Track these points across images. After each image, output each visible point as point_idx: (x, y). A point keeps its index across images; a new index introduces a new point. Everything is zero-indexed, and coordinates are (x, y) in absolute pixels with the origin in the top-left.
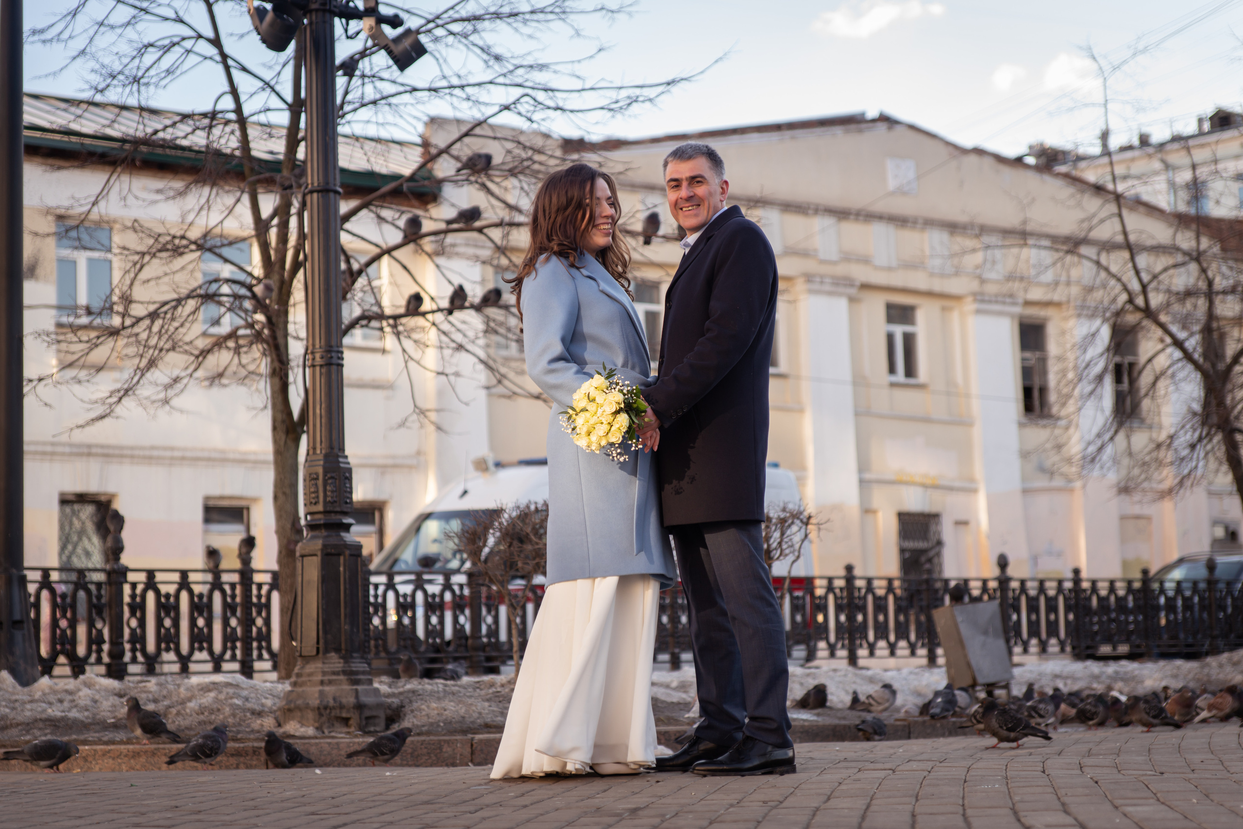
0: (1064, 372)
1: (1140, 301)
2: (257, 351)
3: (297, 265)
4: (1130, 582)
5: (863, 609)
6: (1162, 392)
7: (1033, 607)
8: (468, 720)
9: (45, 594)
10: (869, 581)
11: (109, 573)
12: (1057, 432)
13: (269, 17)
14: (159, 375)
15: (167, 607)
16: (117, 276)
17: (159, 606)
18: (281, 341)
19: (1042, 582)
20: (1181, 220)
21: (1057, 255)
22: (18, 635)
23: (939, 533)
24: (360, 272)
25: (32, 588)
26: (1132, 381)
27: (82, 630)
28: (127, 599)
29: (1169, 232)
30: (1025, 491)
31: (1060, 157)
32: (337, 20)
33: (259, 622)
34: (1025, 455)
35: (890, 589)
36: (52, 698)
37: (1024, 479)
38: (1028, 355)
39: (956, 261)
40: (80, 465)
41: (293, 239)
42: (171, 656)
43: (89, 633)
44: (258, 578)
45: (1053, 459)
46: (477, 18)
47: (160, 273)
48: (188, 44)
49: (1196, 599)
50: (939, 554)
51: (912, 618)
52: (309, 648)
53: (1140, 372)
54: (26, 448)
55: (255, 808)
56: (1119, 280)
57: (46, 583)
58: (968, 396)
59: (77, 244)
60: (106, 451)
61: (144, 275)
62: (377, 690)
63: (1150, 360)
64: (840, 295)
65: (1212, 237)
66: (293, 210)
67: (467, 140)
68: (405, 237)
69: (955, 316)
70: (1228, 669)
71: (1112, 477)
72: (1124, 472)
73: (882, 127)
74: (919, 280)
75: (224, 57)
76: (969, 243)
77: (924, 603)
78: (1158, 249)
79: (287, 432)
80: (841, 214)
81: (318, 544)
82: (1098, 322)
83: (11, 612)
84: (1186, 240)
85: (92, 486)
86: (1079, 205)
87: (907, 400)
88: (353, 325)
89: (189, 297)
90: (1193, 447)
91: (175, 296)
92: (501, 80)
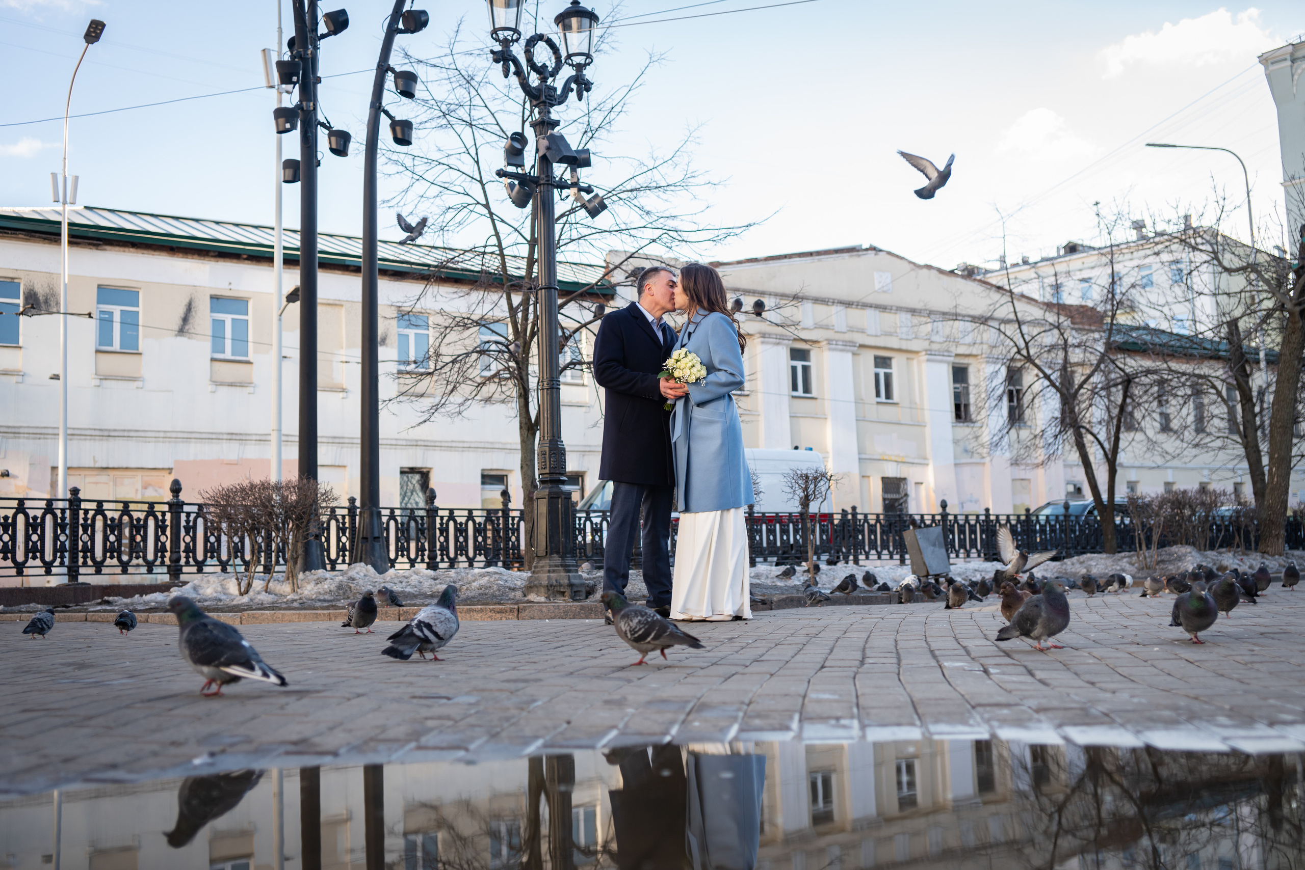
0: (979, 393)
1: (1024, 352)
2: (510, 384)
3: (533, 334)
4: (1018, 516)
5: (862, 532)
6: (1037, 405)
7: (962, 531)
8: (633, 593)
9: (392, 523)
10: (866, 515)
11: (428, 511)
12: (975, 429)
13: (517, 188)
14: (456, 398)
15: (461, 530)
16: (431, 341)
17: (456, 529)
18: (525, 378)
19: (967, 516)
20: (1049, 306)
21: (974, 325)
22: (377, 545)
23: (906, 490)
24: (571, 336)
25: (384, 519)
26: (1019, 400)
27: (413, 545)
28: (438, 526)
29: (1042, 312)
30: (956, 465)
31: (976, 271)
32: (555, 190)
33: (513, 539)
34: (956, 442)
35: (878, 520)
36: (396, 581)
37: (955, 458)
38: (958, 385)
39: (916, 329)
40: (411, 451)
41: (531, 317)
42: (463, 558)
43: (417, 545)
44: (512, 514)
45: (973, 444)
46: (636, 190)
47: (456, 339)
48: (471, 207)
49: (1058, 526)
50: (906, 502)
51: (891, 538)
52: (542, 552)
53: (1024, 394)
54: (380, 442)
55: (511, 638)
56: (1012, 340)
57: (392, 517)
58: (923, 409)
59: (408, 323)
60: (426, 444)
61: (446, 340)
62: (581, 576)
63: (1030, 387)
64: (848, 351)
65: (1066, 315)
66: (531, 302)
67: (630, 260)
68: (595, 316)
69: (915, 362)
70: (1078, 565)
71: (1008, 455)
72: (1015, 452)
73: (872, 253)
74: (894, 343)
75: (491, 214)
76: (924, 320)
77: (898, 529)
78: (1034, 323)
79: (528, 430)
80: (848, 304)
81: (547, 492)
82: (998, 366)
83: (372, 532)
84: (1051, 318)
85: (418, 464)
86: (988, 295)
87: (887, 412)
88: (565, 368)
89: (473, 352)
90: (1056, 437)
91: (466, 351)
92: (650, 226)
